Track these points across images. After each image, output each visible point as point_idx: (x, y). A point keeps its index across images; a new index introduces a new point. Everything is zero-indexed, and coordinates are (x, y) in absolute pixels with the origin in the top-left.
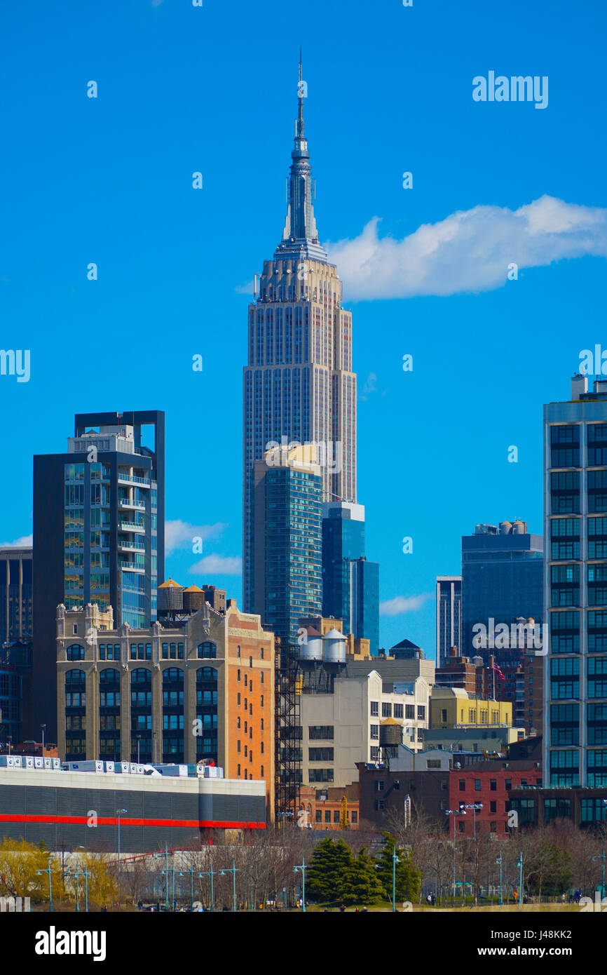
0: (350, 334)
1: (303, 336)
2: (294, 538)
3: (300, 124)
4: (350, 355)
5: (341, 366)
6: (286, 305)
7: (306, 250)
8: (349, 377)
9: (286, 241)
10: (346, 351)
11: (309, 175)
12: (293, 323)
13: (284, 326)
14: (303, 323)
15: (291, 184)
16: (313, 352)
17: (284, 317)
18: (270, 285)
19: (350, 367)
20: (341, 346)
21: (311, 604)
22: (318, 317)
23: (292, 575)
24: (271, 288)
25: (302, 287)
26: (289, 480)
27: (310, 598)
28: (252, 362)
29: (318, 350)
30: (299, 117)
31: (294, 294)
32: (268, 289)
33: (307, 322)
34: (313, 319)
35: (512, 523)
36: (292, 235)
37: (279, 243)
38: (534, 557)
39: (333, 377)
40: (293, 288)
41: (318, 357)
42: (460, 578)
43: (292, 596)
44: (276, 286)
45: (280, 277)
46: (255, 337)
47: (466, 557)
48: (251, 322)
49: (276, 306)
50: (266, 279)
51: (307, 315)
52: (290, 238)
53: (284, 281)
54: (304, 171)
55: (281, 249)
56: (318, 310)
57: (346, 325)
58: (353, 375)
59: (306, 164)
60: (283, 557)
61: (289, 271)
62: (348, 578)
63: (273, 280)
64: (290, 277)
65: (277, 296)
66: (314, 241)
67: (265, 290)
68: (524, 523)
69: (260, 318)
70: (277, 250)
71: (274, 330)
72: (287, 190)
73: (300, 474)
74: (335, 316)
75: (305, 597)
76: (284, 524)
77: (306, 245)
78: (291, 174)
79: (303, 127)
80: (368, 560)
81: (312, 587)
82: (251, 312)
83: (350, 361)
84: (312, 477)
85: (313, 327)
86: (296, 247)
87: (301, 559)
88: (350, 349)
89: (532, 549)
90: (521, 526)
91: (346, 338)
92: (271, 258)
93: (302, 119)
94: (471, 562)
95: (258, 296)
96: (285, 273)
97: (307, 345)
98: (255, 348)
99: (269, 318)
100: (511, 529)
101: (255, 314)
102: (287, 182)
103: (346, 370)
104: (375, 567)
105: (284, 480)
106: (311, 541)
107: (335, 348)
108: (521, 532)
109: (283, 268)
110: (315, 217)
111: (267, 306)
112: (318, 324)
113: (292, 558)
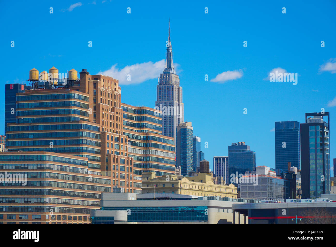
0: (182, 93)
1: (172, 94)
2: (188, 146)
3: (169, 38)
4: (182, 98)
5: (180, 102)
6: (167, 86)
7: (172, 71)
8: (182, 104)
9: (166, 69)
10: (181, 98)
11: (172, 51)
12: (169, 90)
13: (166, 91)
14: (172, 90)
15: (167, 54)
16: (174, 98)
17: (166, 89)
18: (163, 80)
19: (182, 102)
20: (180, 97)
21: (191, 163)
22: (175, 89)
23: (187, 156)
24: (163, 81)
25: (171, 81)
26: (187, 131)
27: (191, 162)
28: (158, 100)
29: (175, 97)
30: (169, 36)
31: (169, 83)
32: (162, 81)
33: (173, 90)
34: (174, 89)
35: (242, 143)
36: (167, 67)
37: (164, 69)
38: (248, 151)
39: (178, 104)
40: (169, 81)
41: (175, 99)
42: (228, 157)
43: (187, 161)
44: (164, 80)
45: (165, 78)
46: (159, 94)
47: (229, 151)
48: (158, 90)
49: (164, 86)
50: (161, 79)
51: (173, 88)
52: (167, 68)
53: (166, 79)
54: (171, 50)
55: (165, 71)
56: (175, 87)
57: (181, 91)
58: (183, 104)
59: (171, 48)
60: (185, 151)
61: (167, 77)
62: (197, 157)
63: (163, 79)
64: (168, 78)
65: (164, 83)
66: (173, 69)
67: (161, 81)
68: (245, 142)
69: (160, 89)
70: (164, 71)
71: (164, 92)
72: (166, 55)
73: (189, 129)
74: (178, 89)
75: (190, 162)
76: (185, 143)
77: (171, 70)
78: (167, 51)
79: (170, 39)
80: (202, 152)
81: (192, 159)
82: (158, 87)
83: (182, 100)
84: (191, 130)
85: (174, 91)
86: (169, 70)
87: (189, 152)
88: (182, 97)
89: (247, 149)
90: (244, 143)
91: (181, 94)
92: (162, 73)
93: (170, 37)
94: (231, 153)
95: (159, 83)
96: (166, 77)
97: (173, 96)
98: (159, 97)
99: (162, 89)
100: (241, 144)
101: (159, 88)
102: (166, 53)
103: (181, 102)
104: (204, 153)
105: (185, 131)
106: (191, 147)
107: (178, 97)
108: (244, 145)
109: (166, 76)
110: (173, 62)
111: (161, 86)
112: (175, 90)
113: (187, 151)
